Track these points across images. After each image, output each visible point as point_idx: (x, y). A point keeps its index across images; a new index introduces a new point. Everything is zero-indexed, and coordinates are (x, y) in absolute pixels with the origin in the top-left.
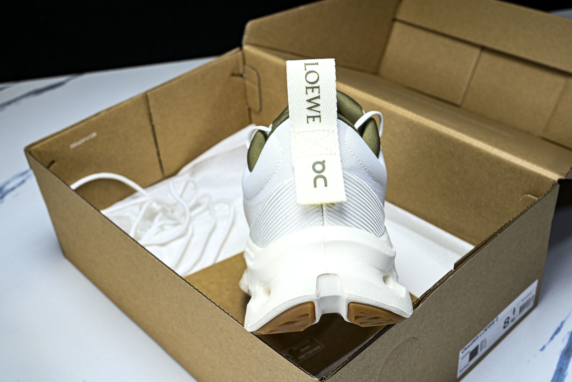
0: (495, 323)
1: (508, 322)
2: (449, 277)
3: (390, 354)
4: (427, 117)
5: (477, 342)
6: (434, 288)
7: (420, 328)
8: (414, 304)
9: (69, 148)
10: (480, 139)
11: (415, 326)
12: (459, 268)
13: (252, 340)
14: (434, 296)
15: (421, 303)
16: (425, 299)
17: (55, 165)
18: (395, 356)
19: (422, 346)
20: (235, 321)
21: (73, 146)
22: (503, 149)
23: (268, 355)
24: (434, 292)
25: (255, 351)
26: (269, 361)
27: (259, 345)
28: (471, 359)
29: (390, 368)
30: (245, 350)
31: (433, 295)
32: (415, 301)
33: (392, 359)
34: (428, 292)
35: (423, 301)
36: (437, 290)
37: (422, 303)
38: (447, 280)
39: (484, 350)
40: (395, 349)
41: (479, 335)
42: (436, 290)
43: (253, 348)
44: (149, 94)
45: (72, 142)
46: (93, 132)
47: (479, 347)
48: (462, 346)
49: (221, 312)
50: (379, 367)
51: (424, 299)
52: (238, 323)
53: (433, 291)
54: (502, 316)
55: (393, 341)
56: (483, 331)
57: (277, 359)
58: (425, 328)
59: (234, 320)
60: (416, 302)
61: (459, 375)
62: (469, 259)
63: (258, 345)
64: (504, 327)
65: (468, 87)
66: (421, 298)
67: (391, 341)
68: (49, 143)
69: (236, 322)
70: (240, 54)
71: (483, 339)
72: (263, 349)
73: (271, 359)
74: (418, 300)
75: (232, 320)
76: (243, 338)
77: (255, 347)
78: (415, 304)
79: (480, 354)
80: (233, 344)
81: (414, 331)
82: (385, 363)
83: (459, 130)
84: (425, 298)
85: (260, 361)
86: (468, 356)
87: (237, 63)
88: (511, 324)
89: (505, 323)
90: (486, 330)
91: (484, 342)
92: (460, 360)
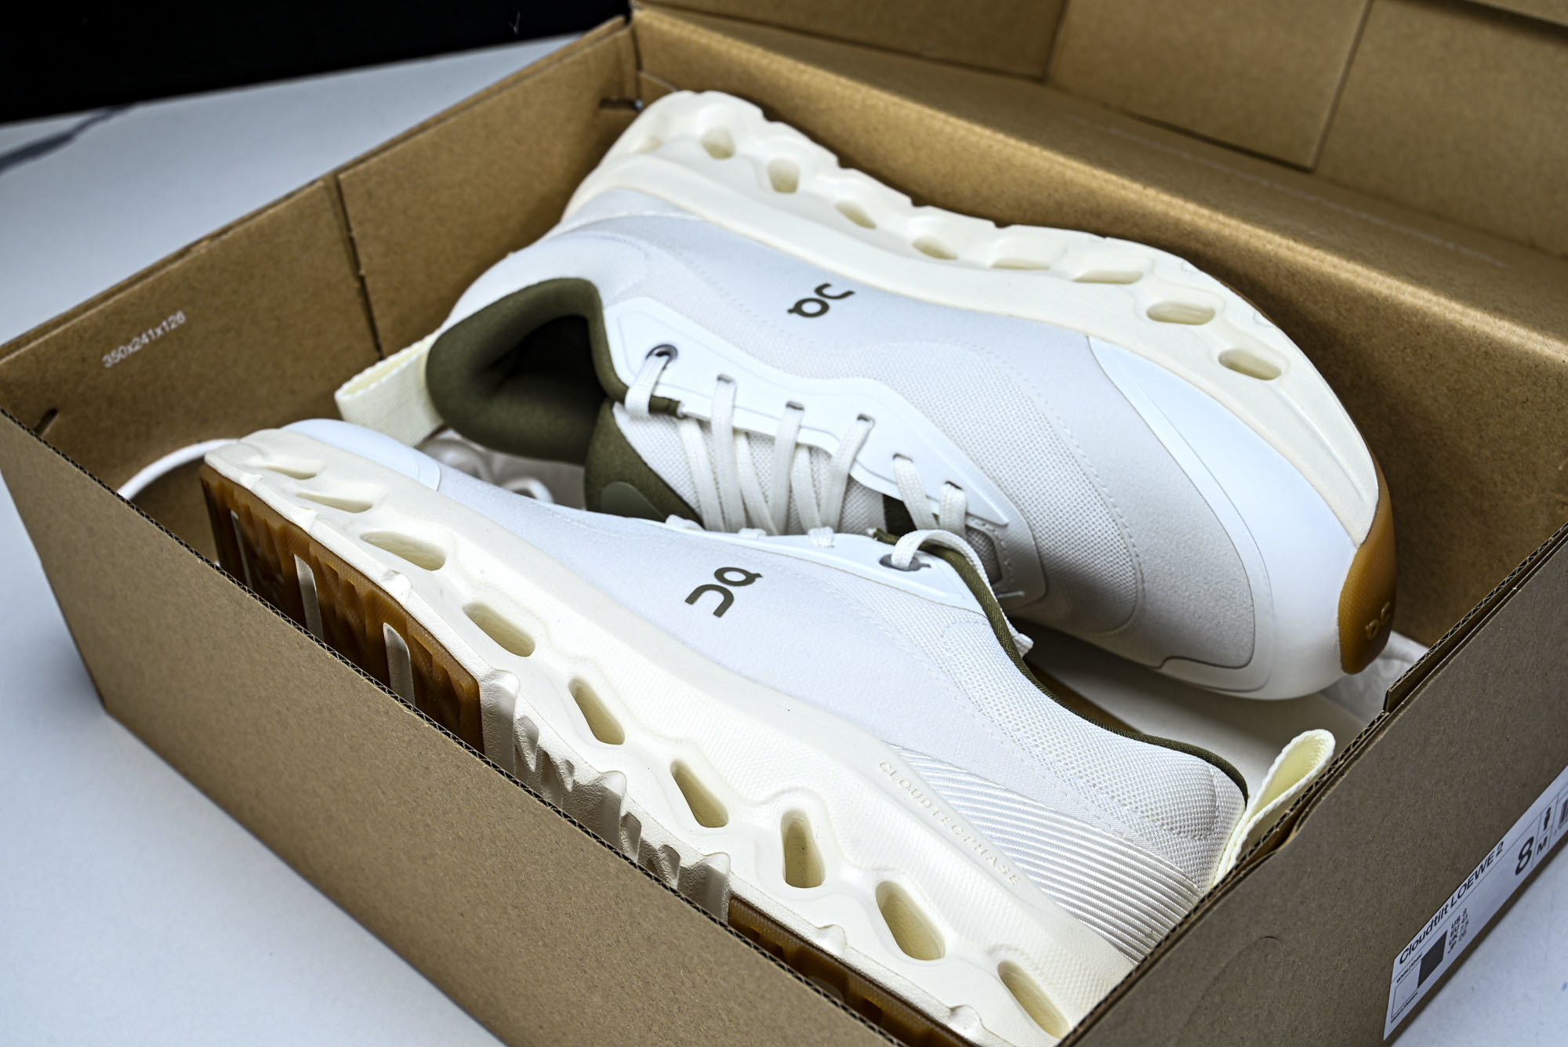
0: (1495, 859)
1: (1529, 853)
2: (1375, 737)
3: (1200, 995)
4: (1246, 218)
5: (1443, 925)
6: (1332, 775)
7: (1289, 904)
8: (1274, 831)
9: (101, 365)
10: (1419, 280)
11: (1274, 900)
12: (1403, 707)
13: (758, 973)
14: (1334, 800)
15: (1295, 827)
16: (1307, 814)
17: (57, 419)
18: (1217, 999)
19: (1292, 958)
20: (701, 914)
21: (113, 358)
22: (1498, 310)
23: (816, 1021)
24: (1333, 788)
25: (767, 1007)
26: (818, 1038)
27: (783, 989)
28: (1423, 977)
29: (1201, 1036)
30: (732, 1004)
31: (1330, 798)
32: (1276, 823)
33: (1207, 1009)
34: (1314, 789)
35: (1300, 819)
36: (1341, 783)
37: (1299, 826)
38: (1369, 749)
39: (1461, 946)
40: (1217, 979)
41: (1449, 902)
42: (1338, 783)
43: (762, 997)
44: (342, 176)
45: (111, 345)
46: (174, 312)
47: (1448, 939)
48: (1402, 941)
49: (652, 885)
50: (1169, 1039)
51: (1303, 814)
52: (712, 923)
53: (1328, 788)
54: (1513, 838)
55: (1212, 955)
56: (1461, 889)
57: (846, 1034)
58: (1302, 903)
59: (695, 910)
60: (1280, 826)
61: (1389, 1028)
62: (1431, 677)
63: (780, 990)
64: (1518, 871)
65: (1334, 109)
66: (1295, 811)
67: (1207, 955)
68: (33, 352)
69: (705, 917)
70: (624, 33)
71: (1460, 913)
72: (796, 1003)
73: (827, 1033)
74: (1286, 819)
75: (689, 911)
76: (726, 968)
77: (768, 996)
78: (1277, 832)
79: (1448, 958)
80: (689, 984)
81: (1271, 917)
82: (1185, 1026)
83: (1351, 254)
84: (1307, 810)
85: (785, 1038)
86: (1417, 969)
87: (618, 62)
88: (1537, 859)
89: (1521, 857)
90: (1467, 886)
91: (1463, 919)
92: (1394, 985)
